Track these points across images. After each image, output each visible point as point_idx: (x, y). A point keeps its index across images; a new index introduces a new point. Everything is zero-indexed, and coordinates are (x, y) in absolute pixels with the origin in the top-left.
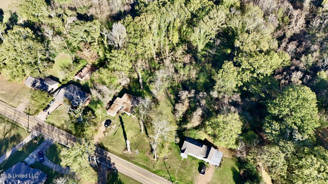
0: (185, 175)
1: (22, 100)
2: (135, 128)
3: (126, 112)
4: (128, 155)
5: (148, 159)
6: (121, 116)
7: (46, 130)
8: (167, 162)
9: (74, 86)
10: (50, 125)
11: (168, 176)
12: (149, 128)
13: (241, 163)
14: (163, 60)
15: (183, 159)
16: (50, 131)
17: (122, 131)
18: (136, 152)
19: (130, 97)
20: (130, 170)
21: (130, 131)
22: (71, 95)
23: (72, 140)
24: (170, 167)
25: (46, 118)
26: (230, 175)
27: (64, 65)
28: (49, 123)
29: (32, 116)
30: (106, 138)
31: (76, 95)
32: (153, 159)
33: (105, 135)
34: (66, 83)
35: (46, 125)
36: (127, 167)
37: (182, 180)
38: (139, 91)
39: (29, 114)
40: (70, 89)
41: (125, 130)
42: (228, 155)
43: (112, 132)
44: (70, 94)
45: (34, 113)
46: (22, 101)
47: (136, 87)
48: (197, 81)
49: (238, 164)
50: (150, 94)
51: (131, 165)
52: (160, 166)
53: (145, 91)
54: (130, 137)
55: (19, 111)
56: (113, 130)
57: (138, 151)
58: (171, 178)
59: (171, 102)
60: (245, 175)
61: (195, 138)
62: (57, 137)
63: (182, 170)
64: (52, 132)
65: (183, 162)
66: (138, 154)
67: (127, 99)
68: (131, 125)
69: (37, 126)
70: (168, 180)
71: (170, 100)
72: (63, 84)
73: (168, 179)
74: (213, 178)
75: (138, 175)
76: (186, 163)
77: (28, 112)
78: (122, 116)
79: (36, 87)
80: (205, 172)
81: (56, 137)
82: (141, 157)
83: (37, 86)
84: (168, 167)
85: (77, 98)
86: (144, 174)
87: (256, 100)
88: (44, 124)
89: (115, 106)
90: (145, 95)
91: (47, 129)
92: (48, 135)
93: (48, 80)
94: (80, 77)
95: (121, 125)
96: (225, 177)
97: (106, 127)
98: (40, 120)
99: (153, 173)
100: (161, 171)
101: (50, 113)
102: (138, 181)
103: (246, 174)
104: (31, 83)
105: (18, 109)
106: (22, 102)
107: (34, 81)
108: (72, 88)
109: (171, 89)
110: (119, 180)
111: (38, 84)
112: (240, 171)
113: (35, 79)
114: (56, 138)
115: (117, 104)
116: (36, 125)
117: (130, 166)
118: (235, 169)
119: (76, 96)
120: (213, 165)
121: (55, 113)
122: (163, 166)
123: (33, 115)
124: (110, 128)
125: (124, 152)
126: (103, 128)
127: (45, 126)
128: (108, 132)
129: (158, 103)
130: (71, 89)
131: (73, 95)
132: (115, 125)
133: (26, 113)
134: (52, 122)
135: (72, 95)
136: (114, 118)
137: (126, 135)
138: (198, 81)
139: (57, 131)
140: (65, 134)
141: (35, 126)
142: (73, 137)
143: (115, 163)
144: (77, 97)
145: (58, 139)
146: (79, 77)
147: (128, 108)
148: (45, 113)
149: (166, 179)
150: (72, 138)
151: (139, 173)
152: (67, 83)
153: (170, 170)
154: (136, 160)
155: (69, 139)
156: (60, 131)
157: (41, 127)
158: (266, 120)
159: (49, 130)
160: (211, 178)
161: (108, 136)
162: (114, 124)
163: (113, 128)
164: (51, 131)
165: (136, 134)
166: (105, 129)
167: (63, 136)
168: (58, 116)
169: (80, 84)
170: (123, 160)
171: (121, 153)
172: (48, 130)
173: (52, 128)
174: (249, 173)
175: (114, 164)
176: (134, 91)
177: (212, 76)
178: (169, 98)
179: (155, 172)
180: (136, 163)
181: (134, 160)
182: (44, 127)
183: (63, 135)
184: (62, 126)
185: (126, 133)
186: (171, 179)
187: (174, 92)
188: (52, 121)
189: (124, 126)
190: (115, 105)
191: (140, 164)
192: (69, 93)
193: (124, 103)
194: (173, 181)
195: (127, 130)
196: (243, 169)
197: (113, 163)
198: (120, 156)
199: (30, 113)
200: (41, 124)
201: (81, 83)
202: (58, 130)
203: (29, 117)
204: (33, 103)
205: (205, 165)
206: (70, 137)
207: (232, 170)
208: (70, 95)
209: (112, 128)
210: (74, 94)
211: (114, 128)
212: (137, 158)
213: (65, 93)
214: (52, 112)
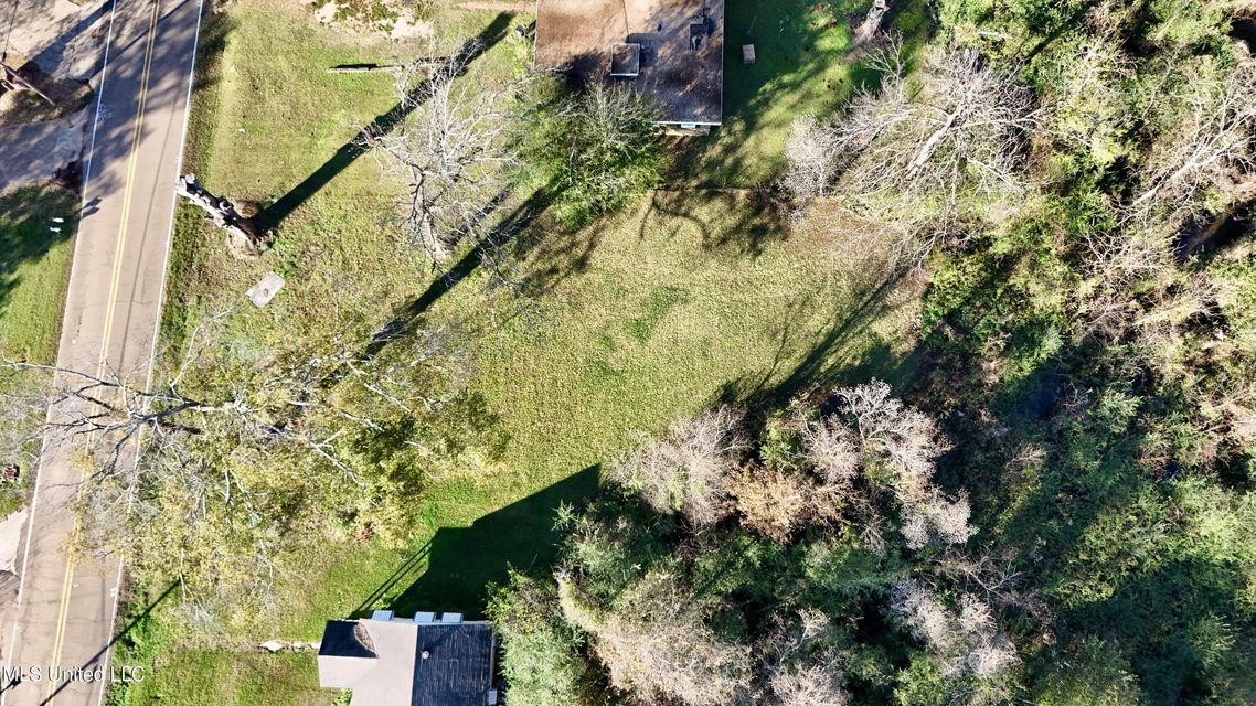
12: (492, 286)
17: (395, 104)
36: (123, 284)
43: (356, 38)
53: (836, 74)
56: (369, 40)
57: (271, 294)
58: (146, 615)
59: (833, 336)
63: (230, 680)
66: (248, 307)
70: (124, 608)
71: (851, 321)
73: (131, 596)
109: (972, 268)
110: (12, 277)
117: (134, 298)
129: (759, 233)
132: (424, 29)
143: (125, 193)
149: (128, 585)
161: (319, 30)
170: (170, 230)
175: (109, 187)
178: (870, 298)
181: (192, 301)
186: (138, 618)
194: (130, 643)
197: (116, 174)
209: (384, 22)
211: (395, 35)
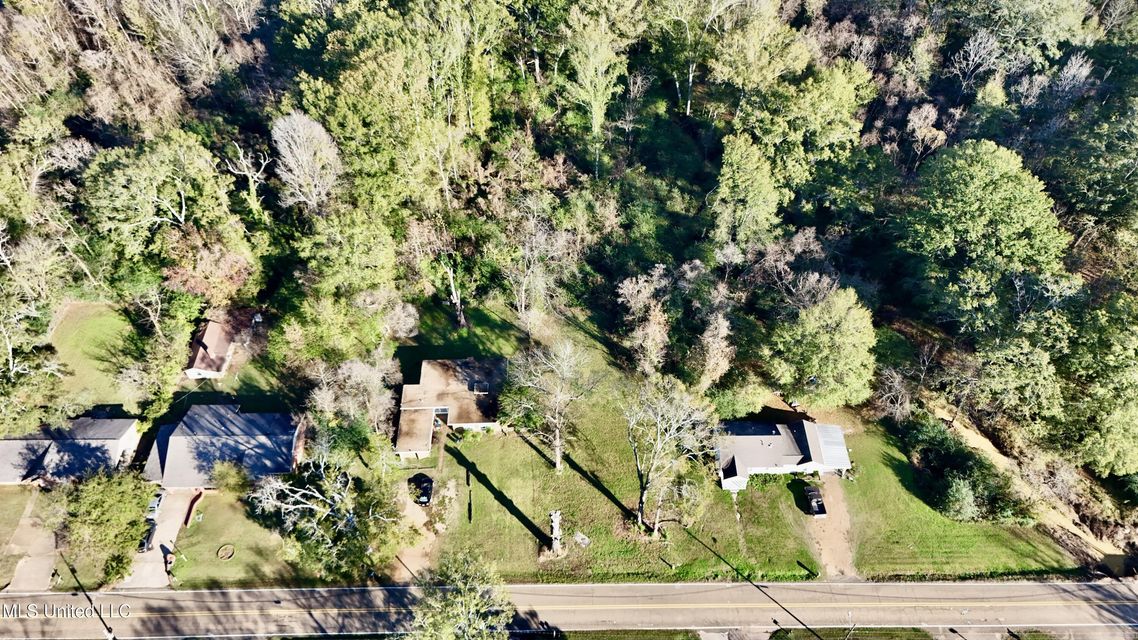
0: (773, 541)
1: (13, 546)
2: (525, 464)
3: (465, 426)
4: (560, 561)
5: (631, 546)
6: (451, 444)
7: (197, 614)
8: (696, 528)
9: (210, 409)
10: (205, 591)
11: (725, 568)
13: (899, 432)
14: (476, 204)
15: (734, 496)
16: (219, 613)
17: (489, 492)
18: (579, 540)
19: (446, 368)
20: (597, 607)
21: (514, 481)
22: (225, 445)
23: (329, 604)
24: (715, 540)
25: (169, 573)
26: (890, 480)
27: (101, 345)
28: (195, 587)
29: (102, 590)
30: (447, 540)
31: (245, 438)
32: (647, 538)
33: (436, 532)
34: (164, 410)
35: (185, 597)
36: (584, 603)
37: (774, 560)
38: (461, 337)
39: (79, 588)
40: (203, 422)
41: (496, 486)
42: (849, 424)
43: (455, 513)
44: (219, 444)
45: (102, 575)
46: (16, 553)
47: (437, 325)
48: (632, 235)
49: (892, 439)
50: (501, 332)
51: (593, 589)
52: (682, 548)
53: (478, 331)
54: (529, 502)
55: (28, 594)
56: (456, 506)
57: (584, 536)
58: (736, 570)
59: (586, 332)
60: (930, 462)
61: (738, 416)
62: (259, 619)
63: (755, 531)
64: (228, 613)
65: (739, 503)
66: (591, 546)
67: (443, 380)
68: (506, 460)
69: (149, 619)
70: (734, 580)
71: (580, 327)
72: (155, 420)
73: (729, 578)
74: (853, 511)
75: (635, 610)
76: (753, 503)
77: (73, 583)
78: (459, 445)
79: (53, 474)
80: (823, 505)
81: (255, 622)
82: (606, 548)
83: (53, 465)
84: (707, 541)
85: (256, 447)
86: (651, 598)
87: (845, 231)
88: (174, 601)
89: (413, 421)
90: (489, 344)
91: (201, 609)
92: (220, 627)
93: (85, 427)
94: (209, 366)
95: (471, 476)
96: (881, 492)
97: (425, 503)
98: (146, 588)
99: (677, 581)
100: (697, 562)
101: (171, 547)
102: (647, 631)
103: (931, 456)
104: (16, 467)
105: (22, 586)
106: (20, 557)
107: (25, 451)
108: (207, 416)
111: (53, 458)
112: (909, 458)
113: (24, 443)
114: (261, 625)
115: (416, 411)
116: (144, 615)
117: (590, 597)
118: (895, 459)
119: (248, 442)
120: (828, 476)
121: (194, 540)
122: (691, 547)
123: (100, 585)
124: (442, 503)
125: (542, 559)
126: (413, 514)
127: (182, 604)
128: (442, 520)
129: (546, 353)
130: (209, 425)
131: (237, 442)
132: (451, 484)
133: (67, 590)
134: (205, 577)
135: (231, 443)
136: (433, 462)
137: (511, 502)
138: (635, 234)
139: (246, 598)
140: (288, 597)
141: (143, 622)
142: (325, 594)
143: (536, 608)
144: (253, 442)
145: (273, 628)
146: (205, 369)
147: (465, 407)
148: (147, 554)
149: (724, 580)
150: (322, 596)
151: (633, 603)
152: (171, 407)
153: (719, 547)
154: (599, 568)
155: (316, 608)
156: (261, 595)
157: (169, 615)
158: (932, 278)
159: (209, 610)
160: (848, 515)
161: (450, 531)
162: (444, 484)
163: (451, 499)
164: (222, 609)
165: (539, 483)
166: (424, 513)
167: (281, 608)
168: (216, 545)
169: (222, 392)
170: (555, 585)
171: (533, 569)
172: (206, 613)
173: (221, 599)
174: (938, 453)
175: (533, 614)
176: (441, 342)
177: (668, 203)
178: (572, 322)
179: (679, 573)
180: (604, 578)
181: (590, 571)
182: (181, 609)
183: (283, 604)
184: (252, 574)
185: (508, 495)
186: (738, 573)
187: (578, 297)
188: (203, 573)
189: (484, 476)
190: (413, 417)
191: (617, 572)
192: (212, 443)
193: (441, 396)
194: (749, 575)
195: (500, 481)
196: (914, 447)
197: (526, 613)
198: (536, 578)
199: (85, 581)
200: (164, 604)
201: (220, 386)
202: (249, 594)
203: (93, 599)
204: (87, 538)
205: (807, 484)
206: (312, 600)
207: (887, 465)
208: (220, 449)
209: (447, 501)
210: (236, 438)
211: (454, 496)
212: (594, 558)
213: (197, 448)
214: (179, 538)
